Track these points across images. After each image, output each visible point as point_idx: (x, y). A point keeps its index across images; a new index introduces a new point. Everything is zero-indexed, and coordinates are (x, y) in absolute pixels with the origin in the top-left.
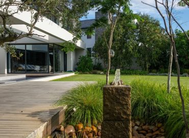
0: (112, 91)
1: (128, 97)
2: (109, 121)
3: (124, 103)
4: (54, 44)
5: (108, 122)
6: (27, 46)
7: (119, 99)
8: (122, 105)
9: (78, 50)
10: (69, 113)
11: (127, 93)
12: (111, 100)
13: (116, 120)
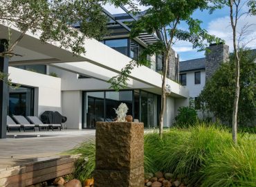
0: (107, 127)
1: (127, 136)
2: (102, 169)
3: (121, 144)
4: (140, 90)
5: (101, 171)
6: (107, 93)
7: (115, 139)
8: (119, 147)
9: (176, 99)
10: (81, 164)
11: (126, 130)
12: (106, 141)
13: (111, 169)
